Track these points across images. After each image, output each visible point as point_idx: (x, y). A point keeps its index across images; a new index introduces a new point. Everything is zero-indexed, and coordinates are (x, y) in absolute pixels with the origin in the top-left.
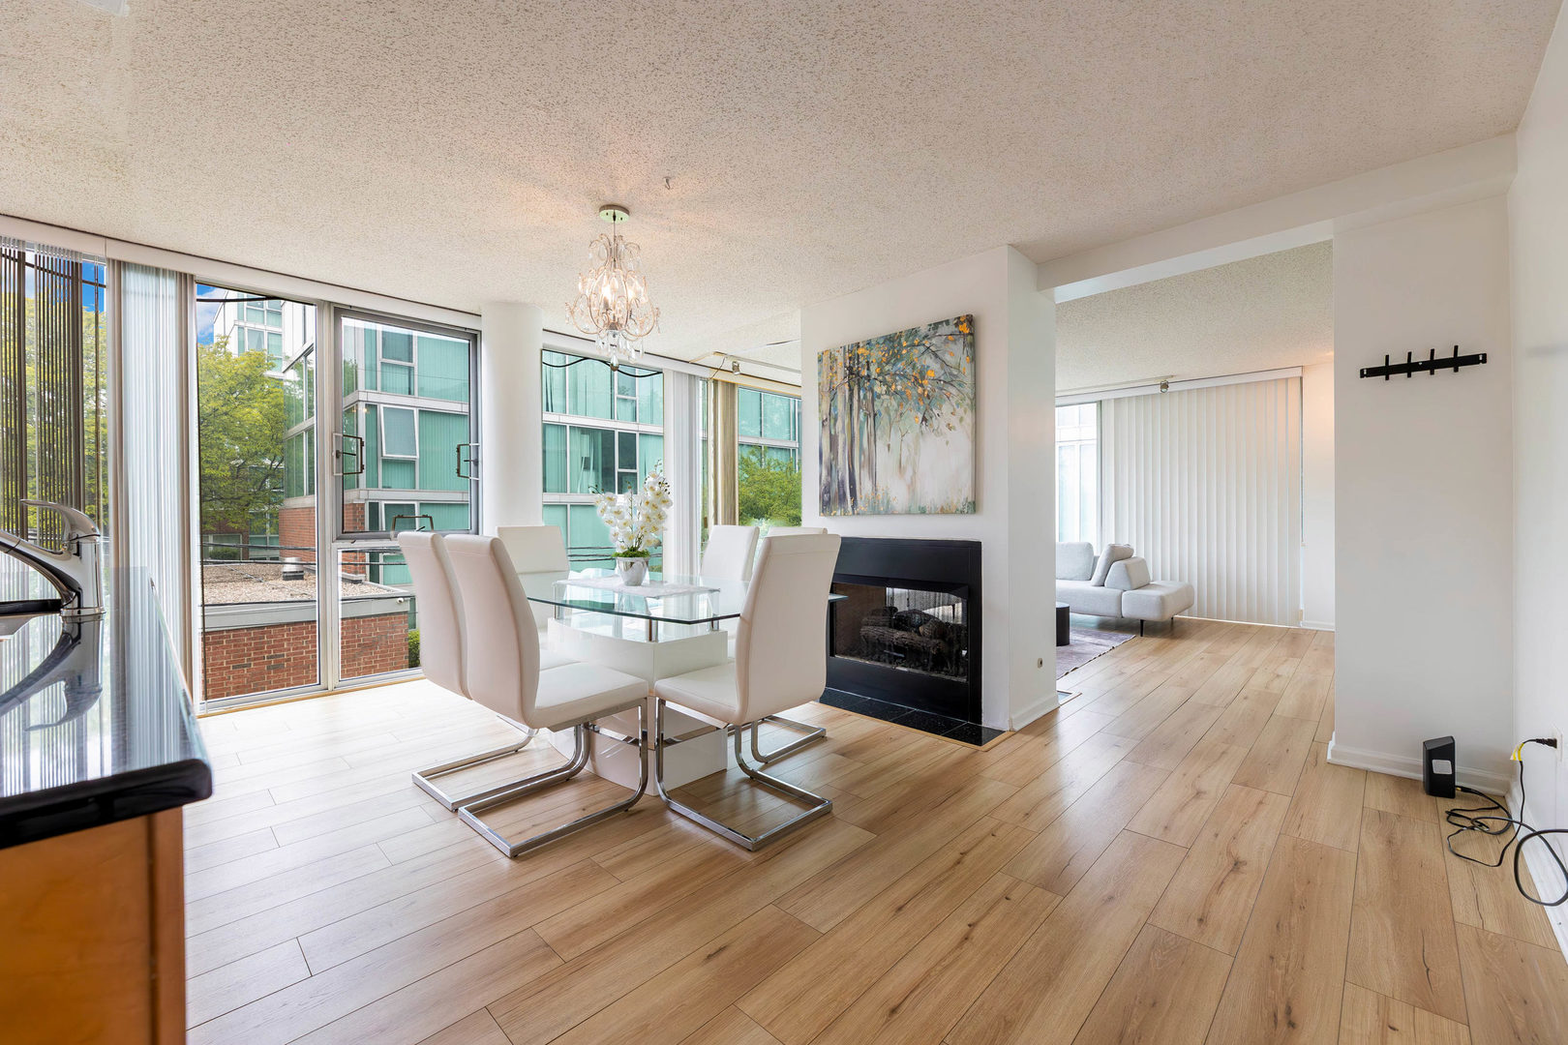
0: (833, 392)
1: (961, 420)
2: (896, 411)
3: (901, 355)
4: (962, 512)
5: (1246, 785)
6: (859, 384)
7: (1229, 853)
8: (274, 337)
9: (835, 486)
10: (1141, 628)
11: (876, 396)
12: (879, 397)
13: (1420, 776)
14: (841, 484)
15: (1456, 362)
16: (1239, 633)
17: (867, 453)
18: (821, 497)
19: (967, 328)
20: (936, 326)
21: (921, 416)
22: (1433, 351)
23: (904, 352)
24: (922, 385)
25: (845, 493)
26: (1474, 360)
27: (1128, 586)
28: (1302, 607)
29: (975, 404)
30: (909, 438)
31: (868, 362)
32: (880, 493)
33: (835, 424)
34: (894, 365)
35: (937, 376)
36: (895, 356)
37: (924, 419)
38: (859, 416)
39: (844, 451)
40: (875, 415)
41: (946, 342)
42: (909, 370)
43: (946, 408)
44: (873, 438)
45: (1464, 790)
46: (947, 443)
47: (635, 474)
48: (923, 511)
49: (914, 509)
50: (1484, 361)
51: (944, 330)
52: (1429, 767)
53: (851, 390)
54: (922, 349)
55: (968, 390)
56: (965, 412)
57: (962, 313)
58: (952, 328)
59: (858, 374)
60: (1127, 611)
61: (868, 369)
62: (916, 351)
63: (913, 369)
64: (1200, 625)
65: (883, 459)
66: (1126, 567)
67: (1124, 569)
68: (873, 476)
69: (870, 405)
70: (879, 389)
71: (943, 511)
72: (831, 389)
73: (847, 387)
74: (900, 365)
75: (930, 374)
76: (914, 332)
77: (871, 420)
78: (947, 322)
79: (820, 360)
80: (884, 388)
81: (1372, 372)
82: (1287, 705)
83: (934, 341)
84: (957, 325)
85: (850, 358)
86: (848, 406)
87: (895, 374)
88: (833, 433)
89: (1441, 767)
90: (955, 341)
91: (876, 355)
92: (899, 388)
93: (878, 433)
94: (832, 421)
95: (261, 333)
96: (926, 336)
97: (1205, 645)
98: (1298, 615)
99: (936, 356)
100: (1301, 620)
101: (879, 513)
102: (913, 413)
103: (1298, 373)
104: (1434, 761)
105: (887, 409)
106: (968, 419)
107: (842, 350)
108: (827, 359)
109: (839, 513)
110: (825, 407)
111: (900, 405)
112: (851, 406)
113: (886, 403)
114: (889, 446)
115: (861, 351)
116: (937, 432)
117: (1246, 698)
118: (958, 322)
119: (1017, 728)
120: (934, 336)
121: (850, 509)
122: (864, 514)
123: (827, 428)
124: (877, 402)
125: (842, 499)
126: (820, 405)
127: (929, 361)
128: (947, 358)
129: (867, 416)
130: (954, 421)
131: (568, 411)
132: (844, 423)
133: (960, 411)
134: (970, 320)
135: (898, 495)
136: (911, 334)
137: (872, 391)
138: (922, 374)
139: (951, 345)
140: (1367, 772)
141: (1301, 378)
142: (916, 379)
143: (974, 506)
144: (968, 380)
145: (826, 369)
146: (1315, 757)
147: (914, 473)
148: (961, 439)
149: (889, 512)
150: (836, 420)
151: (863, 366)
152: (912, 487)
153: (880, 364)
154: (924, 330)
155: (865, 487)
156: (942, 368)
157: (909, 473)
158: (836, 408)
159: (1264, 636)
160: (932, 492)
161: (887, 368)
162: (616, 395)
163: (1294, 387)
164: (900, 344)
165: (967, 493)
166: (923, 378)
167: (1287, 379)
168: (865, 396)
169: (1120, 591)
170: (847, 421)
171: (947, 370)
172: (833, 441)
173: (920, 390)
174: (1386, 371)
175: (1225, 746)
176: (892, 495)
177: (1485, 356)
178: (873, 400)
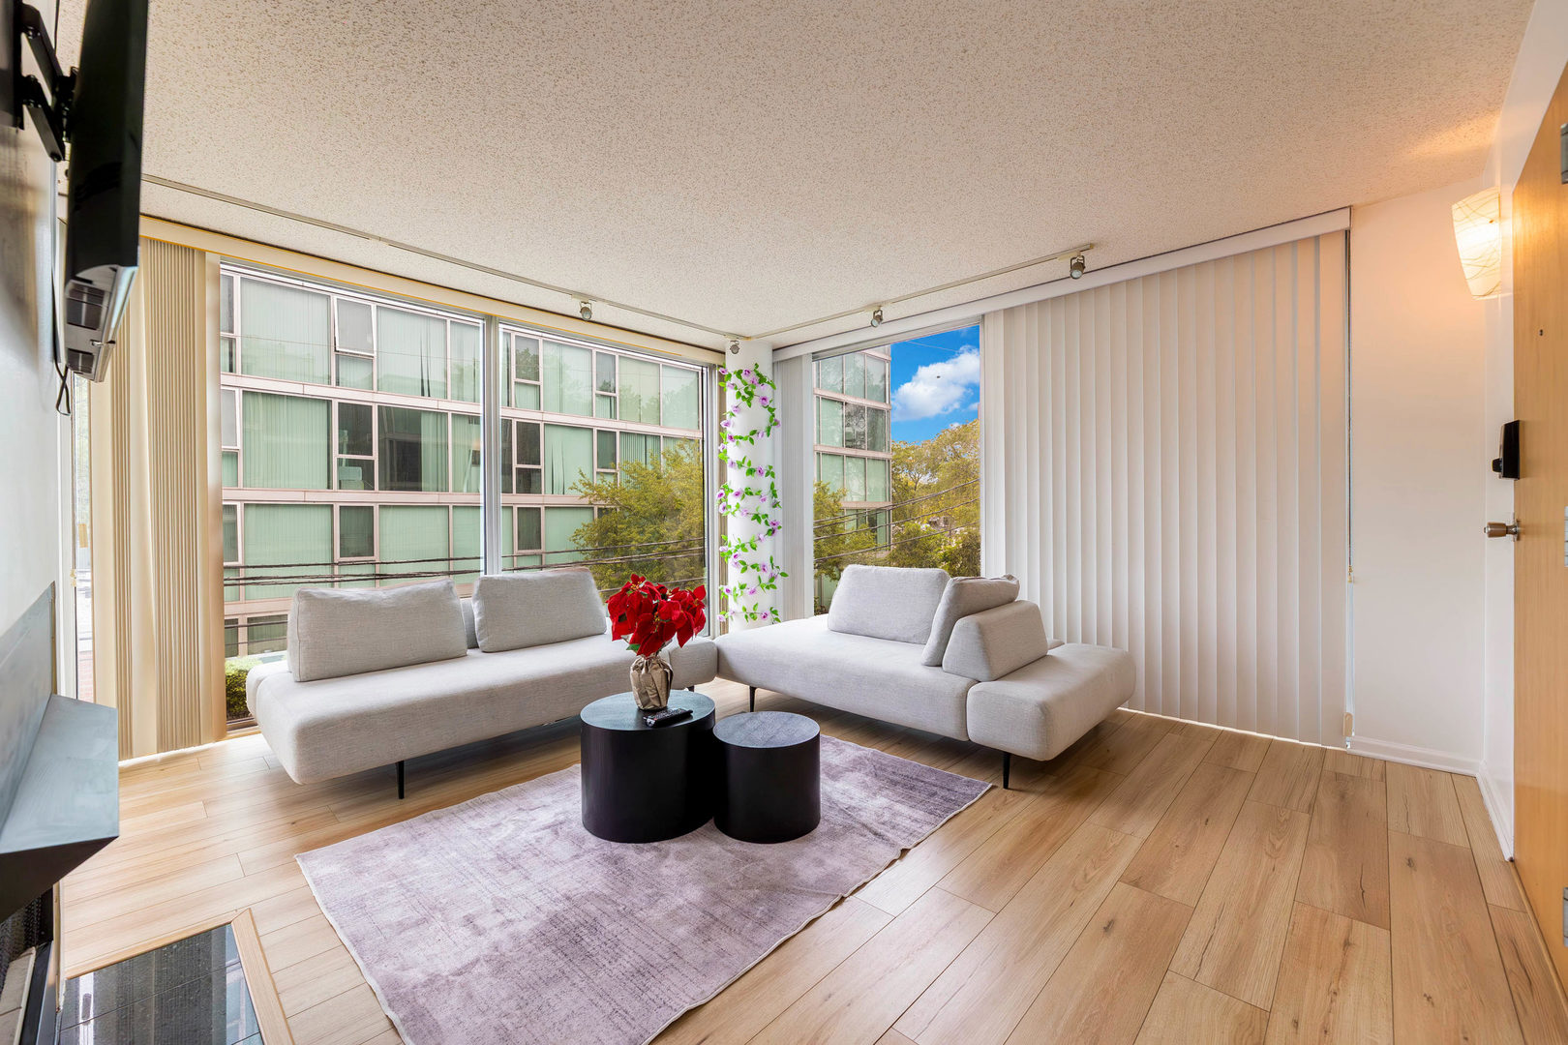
27: (981, 672)
28: (1349, 709)
47: (539, 471)
60: (977, 731)
66: (982, 631)
67: (975, 633)
98: (1342, 726)
100: (1349, 735)
103: (1341, 221)
131: (449, 396)
141: (1347, 233)
162: (514, 378)
163: (1333, 253)
167: (1317, 238)
169: (962, 682)
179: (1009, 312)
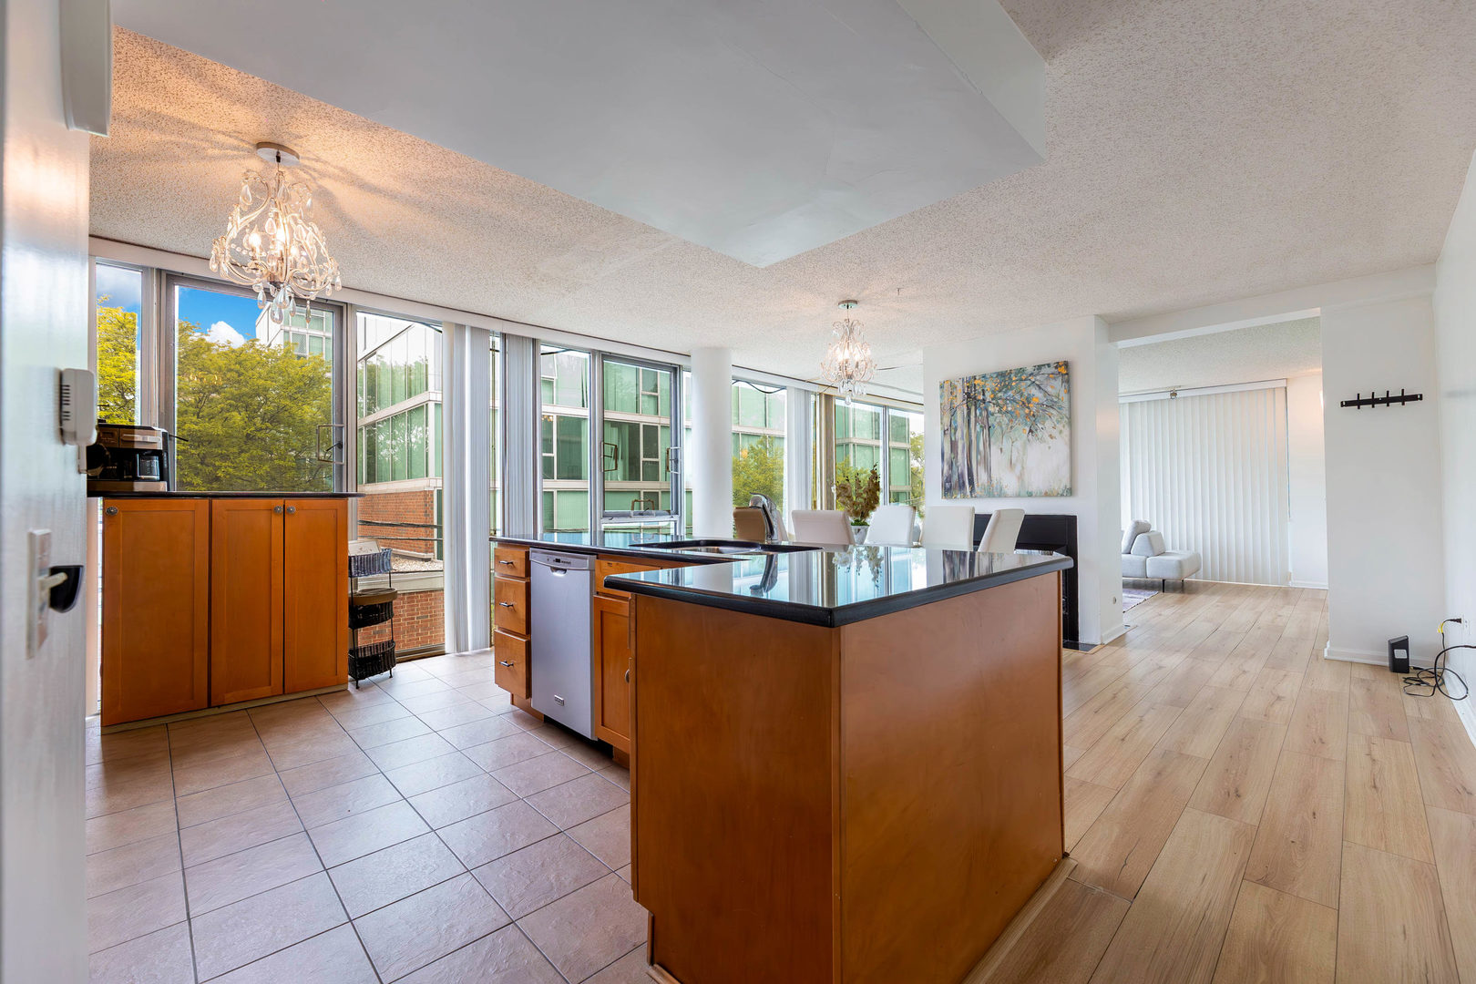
0: (953, 411)
1: (1061, 432)
2: (1008, 425)
3: (1011, 386)
4: (1062, 495)
5: (1273, 668)
6: (975, 405)
7: (1272, 694)
8: (314, 340)
9: (955, 478)
10: (1163, 586)
11: (989, 414)
12: (993, 414)
13: (1387, 664)
14: (961, 476)
15: (1403, 399)
16: (1241, 590)
17: (983, 454)
18: (943, 486)
19: (1064, 370)
20: (1040, 367)
21: (1028, 429)
22: (1388, 392)
23: (1014, 384)
24: (1028, 408)
25: (964, 483)
26: (1414, 398)
27: (1149, 554)
28: (1290, 570)
29: (1071, 422)
30: (1018, 444)
31: (983, 390)
32: (994, 482)
33: (955, 433)
34: (1005, 393)
35: (1041, 402)
36: (1006, 387)
37: (1031, 431)
38: (976, 429)
39: (963, 452)
40: (990, 427)
41: (1048, 378)
42: (1017, 397)
43: (1048, 424)
44: (988, 444)
45: (1415, 668)
46: (1049, 448)
47: (657, 462)
48: (1030, 495)
49: (1023, 493)
50: (1421, 399)
51: (1046, 370)
52: (1392, 654)
53: (969, 409)
54: (1029, 382)
55: (1065, 412)
56: (1064, 426)
57: (1061, 359)
58: (1052, 370)
59: (975, 398)
60: (1151, 574)
61: (984, 395)
62: (1023, 384)
63: (1021, 396)
64: (1206, 586)
65: (996, 457)
66: (1149, 538)
67: (1146, 540)
68: (988, 470)
69: (985, 419)
70: (991, 409)
71: (1047, 495)
72: (951, 408)
73: (965, 406)
74: (1010, 393)
75: (1035, 400)
76: (1021, 371)
77: (986, 431)
78: (1049, 365)
79: (942, 387)
80: (997, 409)
81: (1349, 404)
82: (1291, 630)
83: (1038, 378)
84: (1056, 367)
85: (968, 387)
86: (966, 420)
87: (1006, 399)
88: (953, 439)
89: (1400, 654)
90: (1055, 378)
91: (990, 385)
92: (1009, 409)
93: (992, 440)
94: (953, 431)
95: (304, 336)
96: (1031, 374)
97: (1217, 598)
98: (1288, 577)
99: (1040, 388)
100: (1291, 581)
101: (994, 496)
102: (1021, 427)
103: (1283, 384)
104: (1395, 650)
105: (1000, 423)
106: (1066, 431)
107: (961, 381)
108: (947, 387)
109: (959, 496)
110: (947, 420)
111: (1010, 421)
112: (969, 421)
113: (998, 419)
114: (1001, 449)
115: (976, 382)
116: (1042, 440)
117: (1259, 628)
118: (1058, 365)
119: (1106, 643)
120: (1038, 374)
121: (968, 493)
122: (981, 497)
123: (949, 436)
124: (991, 418)
125: (962, 486)
126: (942, 419)
127: (1034, 391)
128: (1049, 389)
129: (983, 428)
130: (1055, 433)
132: (963, 433)
133: (1060, 426)
134: (1066, 364)
135: (1009, 481)
136: (1019, 372)
137: (987, 410)
138: (1029, 400)
139: (1053, 381)
140: (1352, 663)
141: (1286, 388)
142: (1023, 403)
143: (1070, 491)
144: (1066, 405)
145: (946, 394)
146: (1316, 655)
147: (1023, 468)
148: (1061, 445)
149: (1001, 495)
150: (956, 429)
151: (979, 393)
152: (1020, 478)
153: (993, 392)
154: (1030, 370)
155: (981, 477)
156: (1045, 396)
157: (1018, 468)
158: (956, 422)
159: (1262, 592)
160: (1037, 481)
161: (1000, 395)
163: (1280, 394)
164: (1010, 378)
165: (1065, 482)
166: (1029, 403)
167: (1274, 389)
168: (981, 414)
169: (1144, 557)
170: (965, 431)
171: (1049, 398)
172: (954, 445)
173: (1027, 411)
174: (1358, 403)
175: (1253, 652)
176: (1004, 483)
177: (1421, 395)
178: (988, 417)
179: (1131, 404)
